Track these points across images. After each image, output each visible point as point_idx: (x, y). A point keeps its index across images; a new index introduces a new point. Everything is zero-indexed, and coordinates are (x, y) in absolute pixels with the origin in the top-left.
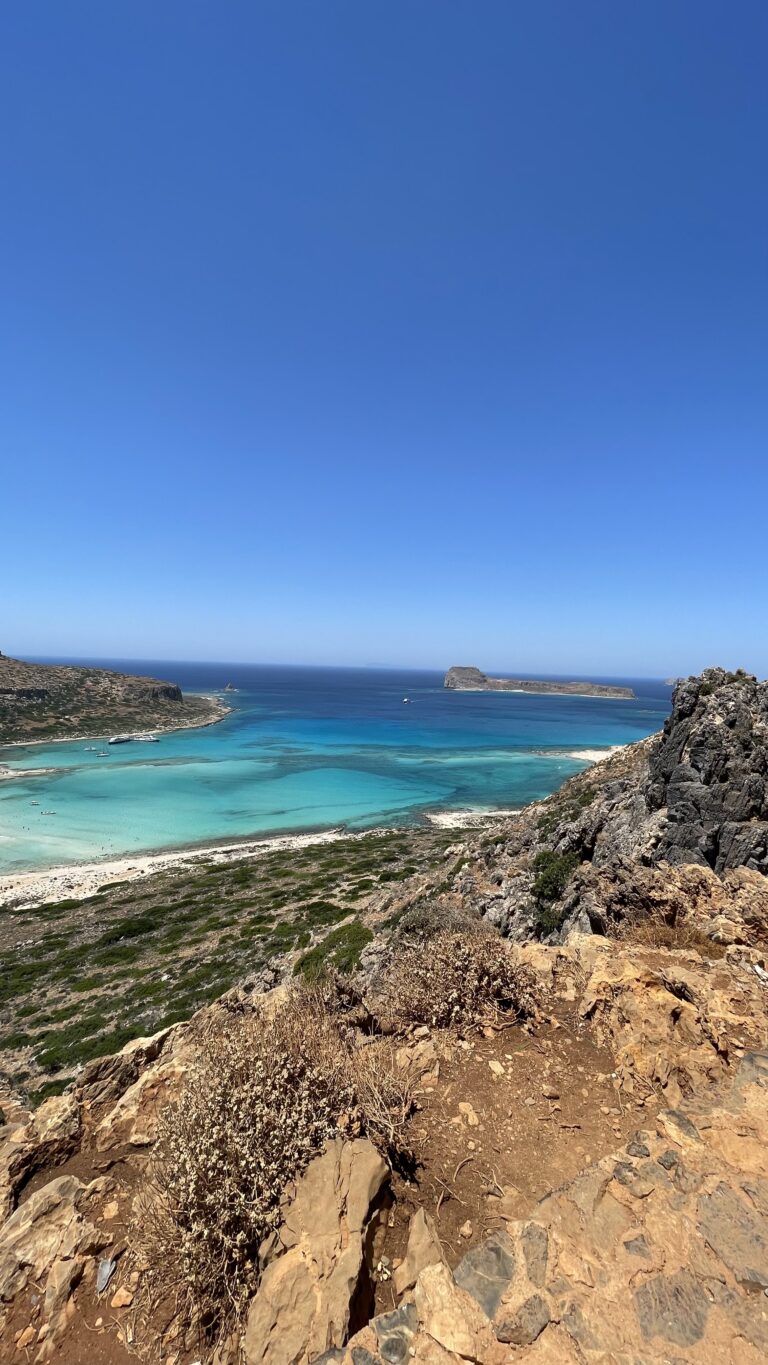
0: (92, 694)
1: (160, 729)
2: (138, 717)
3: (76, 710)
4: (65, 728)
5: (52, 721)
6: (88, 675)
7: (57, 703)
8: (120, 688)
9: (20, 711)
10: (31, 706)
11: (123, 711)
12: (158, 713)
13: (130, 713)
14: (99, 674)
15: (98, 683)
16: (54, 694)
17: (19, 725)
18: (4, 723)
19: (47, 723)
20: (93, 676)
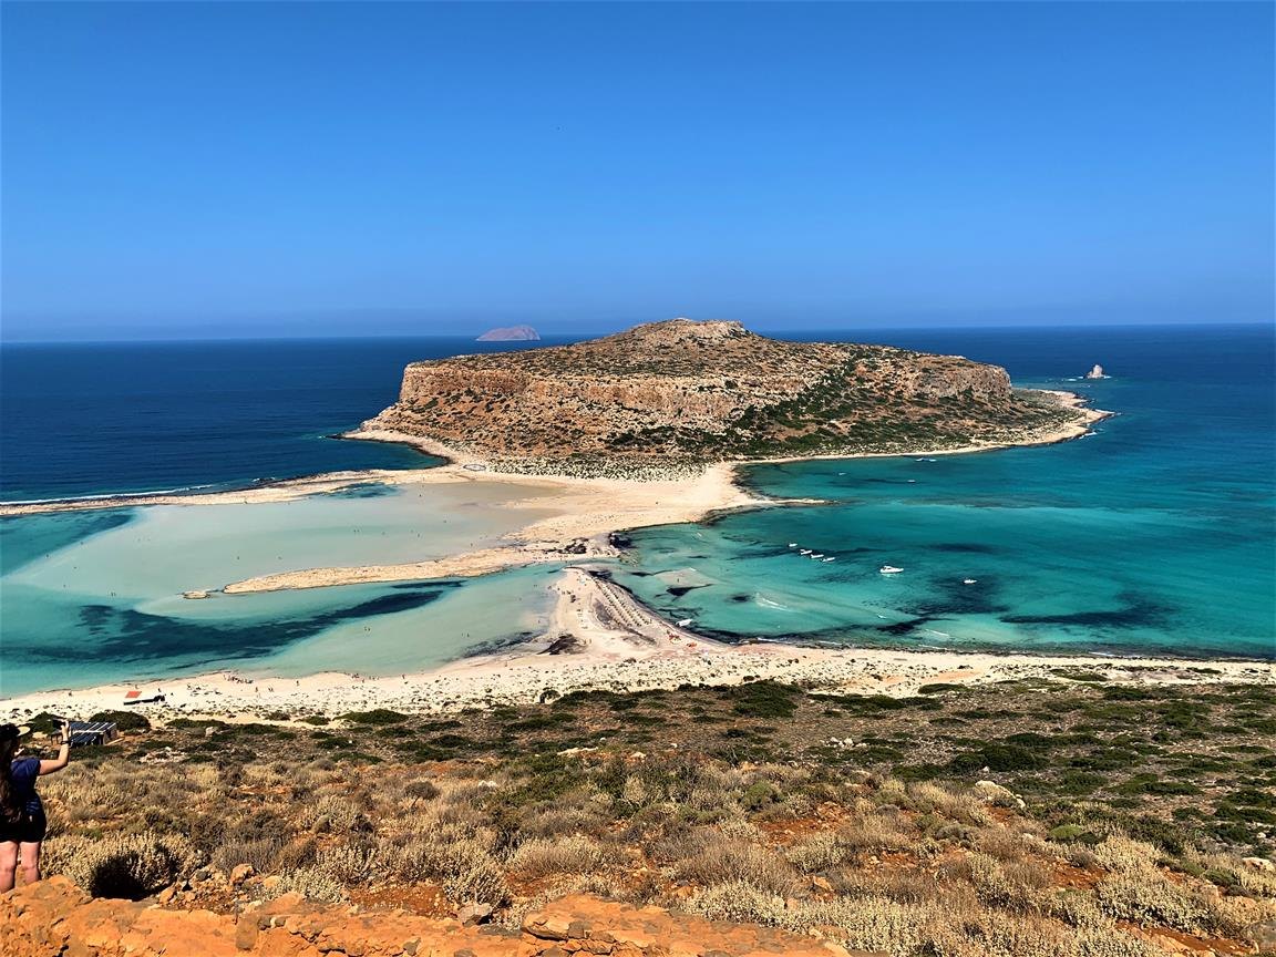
0: (867, 386)
1: (978, 445)
2: (939, 424)
3: (844, 411)
4: (830, 439)
5: (813, 428)
6: (860, 356)
7: (818, 400)
8: (909, 375)
9: (771, 412)
14: (877, 352)
15: (876, 368)
16: (814, 386)
17: (770, 433)
18: (752, 430)
19: (807, 431)
20: (868, 357)
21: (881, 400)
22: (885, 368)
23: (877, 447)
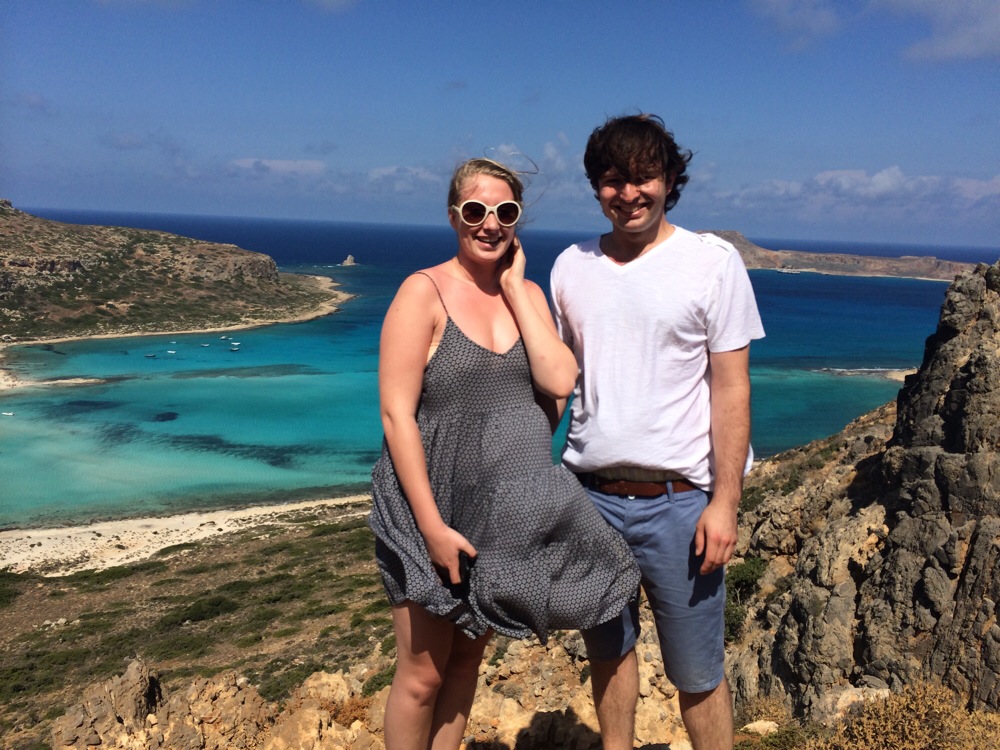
0: (146, 268)
1: (247, 323)
2: (213, 304)
3: (122, 293)
4: (107, 318)
5: (89, 310)
6: (139, 240)
7: (95, 281)
8: (186, 260)
9: (44, 293)
10: (58, 285)
11: (192, 295)
12: (242, 299)
13: (201, 298)
14: (155, 238)
15: (154, 252)
16: (91, 267)
17: (42, 314)
18: (23, 311)
19: (84, 311)
20: (146, 241)
21: (160, 283)
22: (163, 252)
23: (154, 326)
